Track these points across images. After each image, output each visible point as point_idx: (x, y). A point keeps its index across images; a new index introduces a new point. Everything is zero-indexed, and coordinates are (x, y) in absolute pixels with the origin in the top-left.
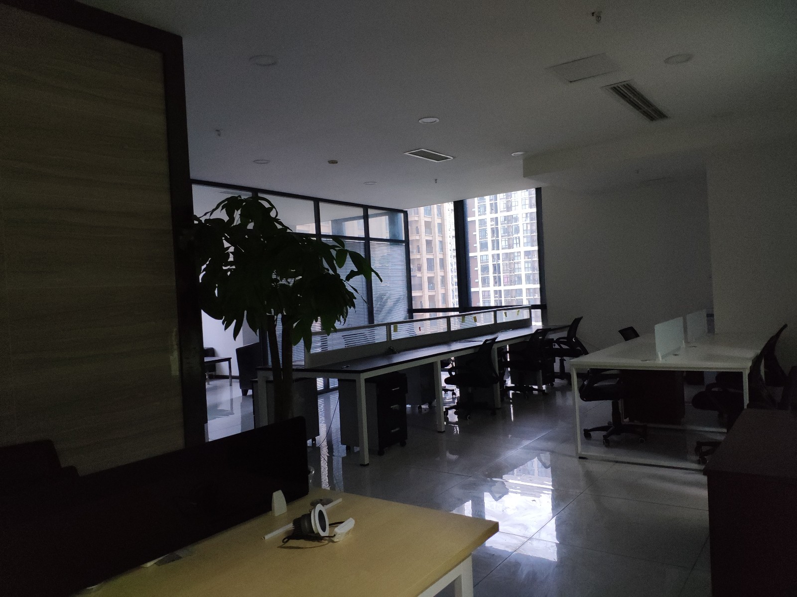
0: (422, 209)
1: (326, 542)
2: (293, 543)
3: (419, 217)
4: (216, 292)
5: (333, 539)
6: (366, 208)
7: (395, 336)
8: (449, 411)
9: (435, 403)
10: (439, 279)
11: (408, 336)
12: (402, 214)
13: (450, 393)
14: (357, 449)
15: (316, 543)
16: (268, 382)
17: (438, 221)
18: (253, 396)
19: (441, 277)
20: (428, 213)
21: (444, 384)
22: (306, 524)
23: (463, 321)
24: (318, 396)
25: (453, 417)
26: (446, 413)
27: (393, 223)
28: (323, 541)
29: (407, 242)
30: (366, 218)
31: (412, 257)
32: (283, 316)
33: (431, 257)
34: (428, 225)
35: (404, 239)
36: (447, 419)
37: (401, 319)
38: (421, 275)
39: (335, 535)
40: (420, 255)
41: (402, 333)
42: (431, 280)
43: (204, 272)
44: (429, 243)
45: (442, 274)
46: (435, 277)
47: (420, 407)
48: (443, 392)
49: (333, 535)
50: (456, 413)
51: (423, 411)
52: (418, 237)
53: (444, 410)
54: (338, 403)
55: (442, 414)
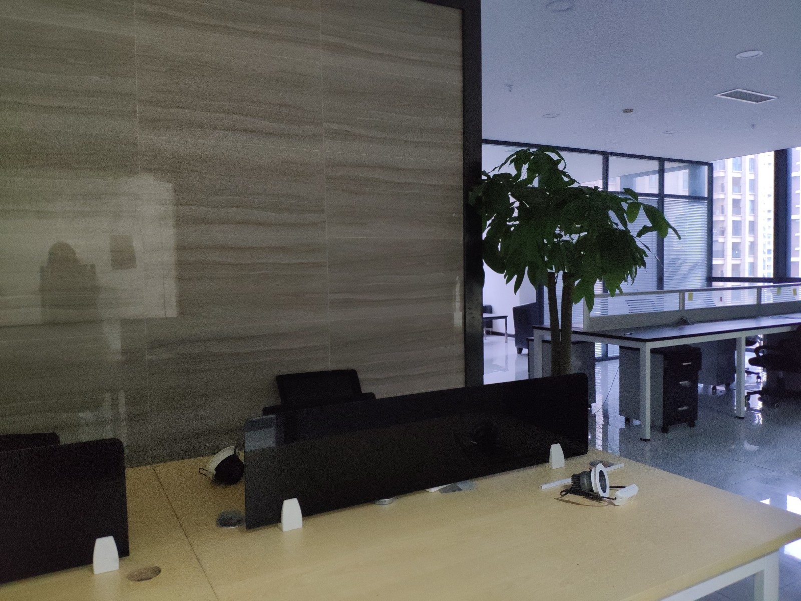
0: (730, 162)
1: (606, 503)
2: (571, 497)
3: (725, 172)
4: (499, 247)
5: (614, 502)
6: (662, 161)
7: (690, 305)
8: (751, 395)
9: (734, 385)
10: (747, 245)
11: (704, 306)
12: (706, 168)
13: (754, 377)
14: (637, 422)
15: (595, 503)
16: (544, 341)
17: (749, 176)
18: (528, 355)
19: (750, 244)
20: (738, 167)
21: (747, 365)
22: (585, 481)
23: (779, 293)
24: (596, 363)
25: (757, 403)
26: (748, 398)
27: (693, 178)
28: (602, 502)
29: (710, 200)
30: (661, 172)
31: (715, 219)
32: (565, 274)
33: (737, 219)
34: (737, 182)
35: (706, 196)
36: (748, 405)
37: (698, 287)
38: (725, 240)
39: (616, 498)
40: (725, 217)
41: (697, 302)
42: (735, 246)
43: (490, 227)
44: (736, 203)
45: (752, 239)
46: (742, 243)
47: (714, 388)
48: (746, 374)
49: (614, 498)
50: (760, 399)
51: (718, 393)
52: (725, 196)
53: (746, 394)
54: (619, 372)
55: (743, 399)
